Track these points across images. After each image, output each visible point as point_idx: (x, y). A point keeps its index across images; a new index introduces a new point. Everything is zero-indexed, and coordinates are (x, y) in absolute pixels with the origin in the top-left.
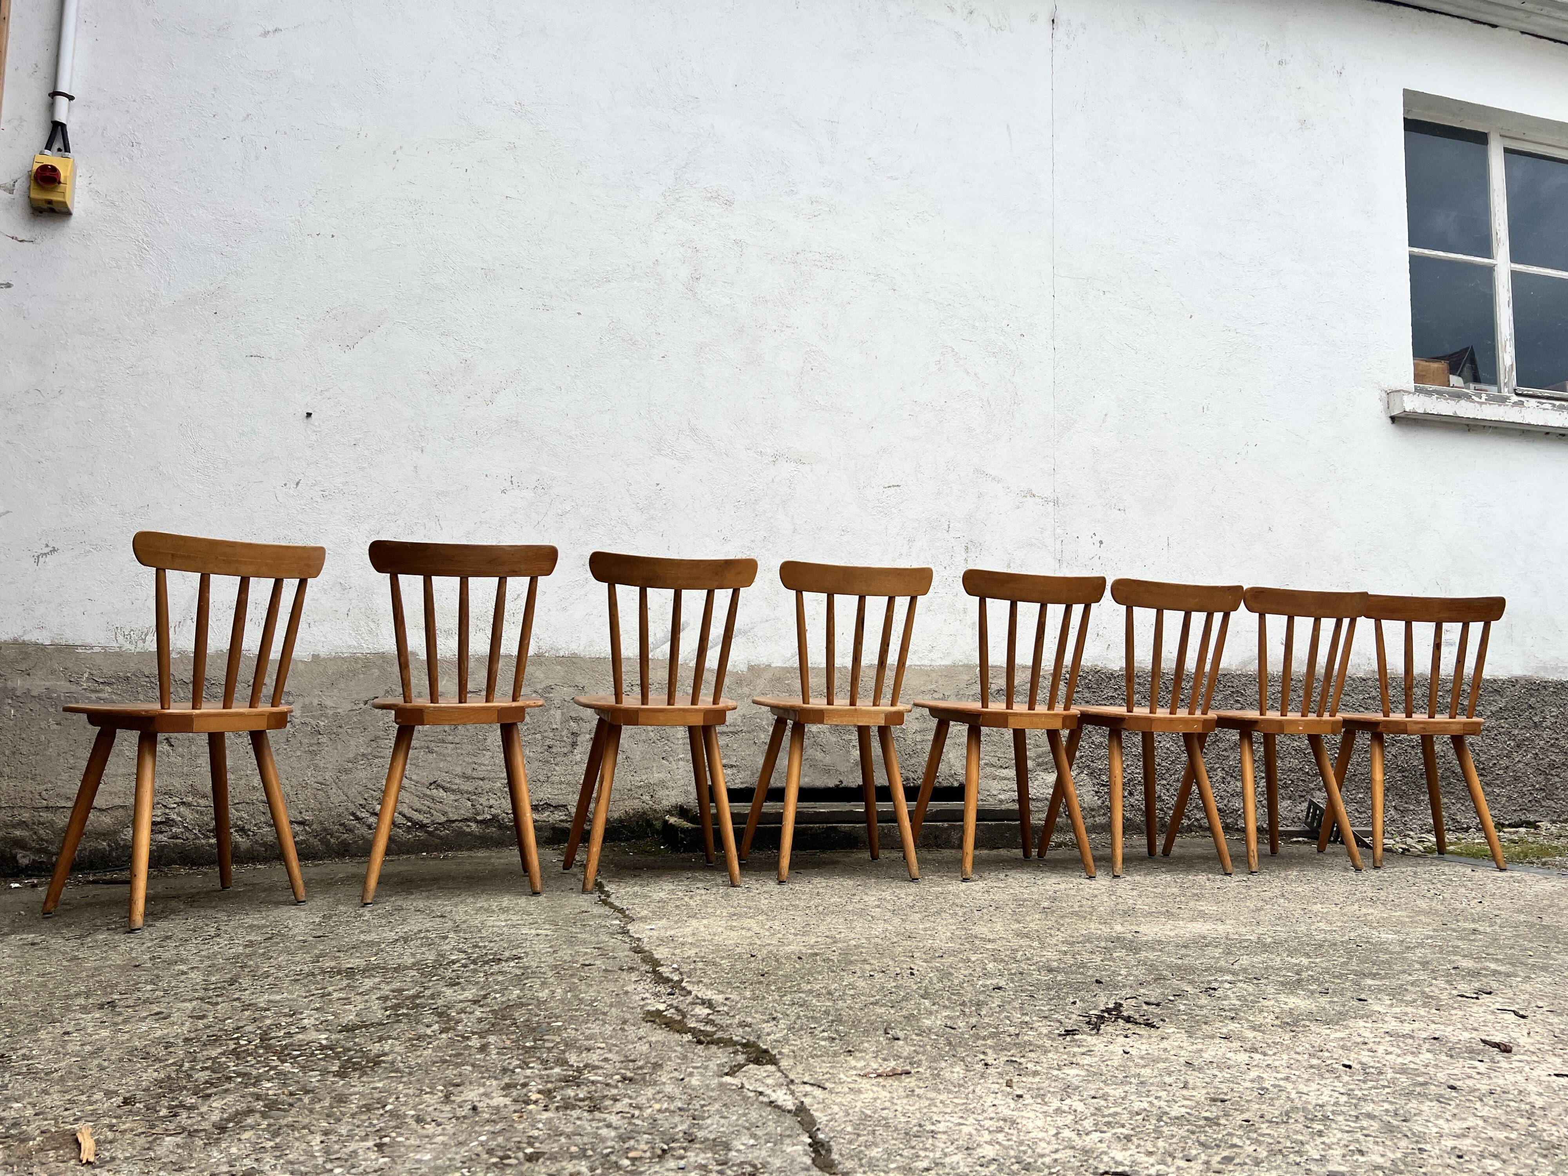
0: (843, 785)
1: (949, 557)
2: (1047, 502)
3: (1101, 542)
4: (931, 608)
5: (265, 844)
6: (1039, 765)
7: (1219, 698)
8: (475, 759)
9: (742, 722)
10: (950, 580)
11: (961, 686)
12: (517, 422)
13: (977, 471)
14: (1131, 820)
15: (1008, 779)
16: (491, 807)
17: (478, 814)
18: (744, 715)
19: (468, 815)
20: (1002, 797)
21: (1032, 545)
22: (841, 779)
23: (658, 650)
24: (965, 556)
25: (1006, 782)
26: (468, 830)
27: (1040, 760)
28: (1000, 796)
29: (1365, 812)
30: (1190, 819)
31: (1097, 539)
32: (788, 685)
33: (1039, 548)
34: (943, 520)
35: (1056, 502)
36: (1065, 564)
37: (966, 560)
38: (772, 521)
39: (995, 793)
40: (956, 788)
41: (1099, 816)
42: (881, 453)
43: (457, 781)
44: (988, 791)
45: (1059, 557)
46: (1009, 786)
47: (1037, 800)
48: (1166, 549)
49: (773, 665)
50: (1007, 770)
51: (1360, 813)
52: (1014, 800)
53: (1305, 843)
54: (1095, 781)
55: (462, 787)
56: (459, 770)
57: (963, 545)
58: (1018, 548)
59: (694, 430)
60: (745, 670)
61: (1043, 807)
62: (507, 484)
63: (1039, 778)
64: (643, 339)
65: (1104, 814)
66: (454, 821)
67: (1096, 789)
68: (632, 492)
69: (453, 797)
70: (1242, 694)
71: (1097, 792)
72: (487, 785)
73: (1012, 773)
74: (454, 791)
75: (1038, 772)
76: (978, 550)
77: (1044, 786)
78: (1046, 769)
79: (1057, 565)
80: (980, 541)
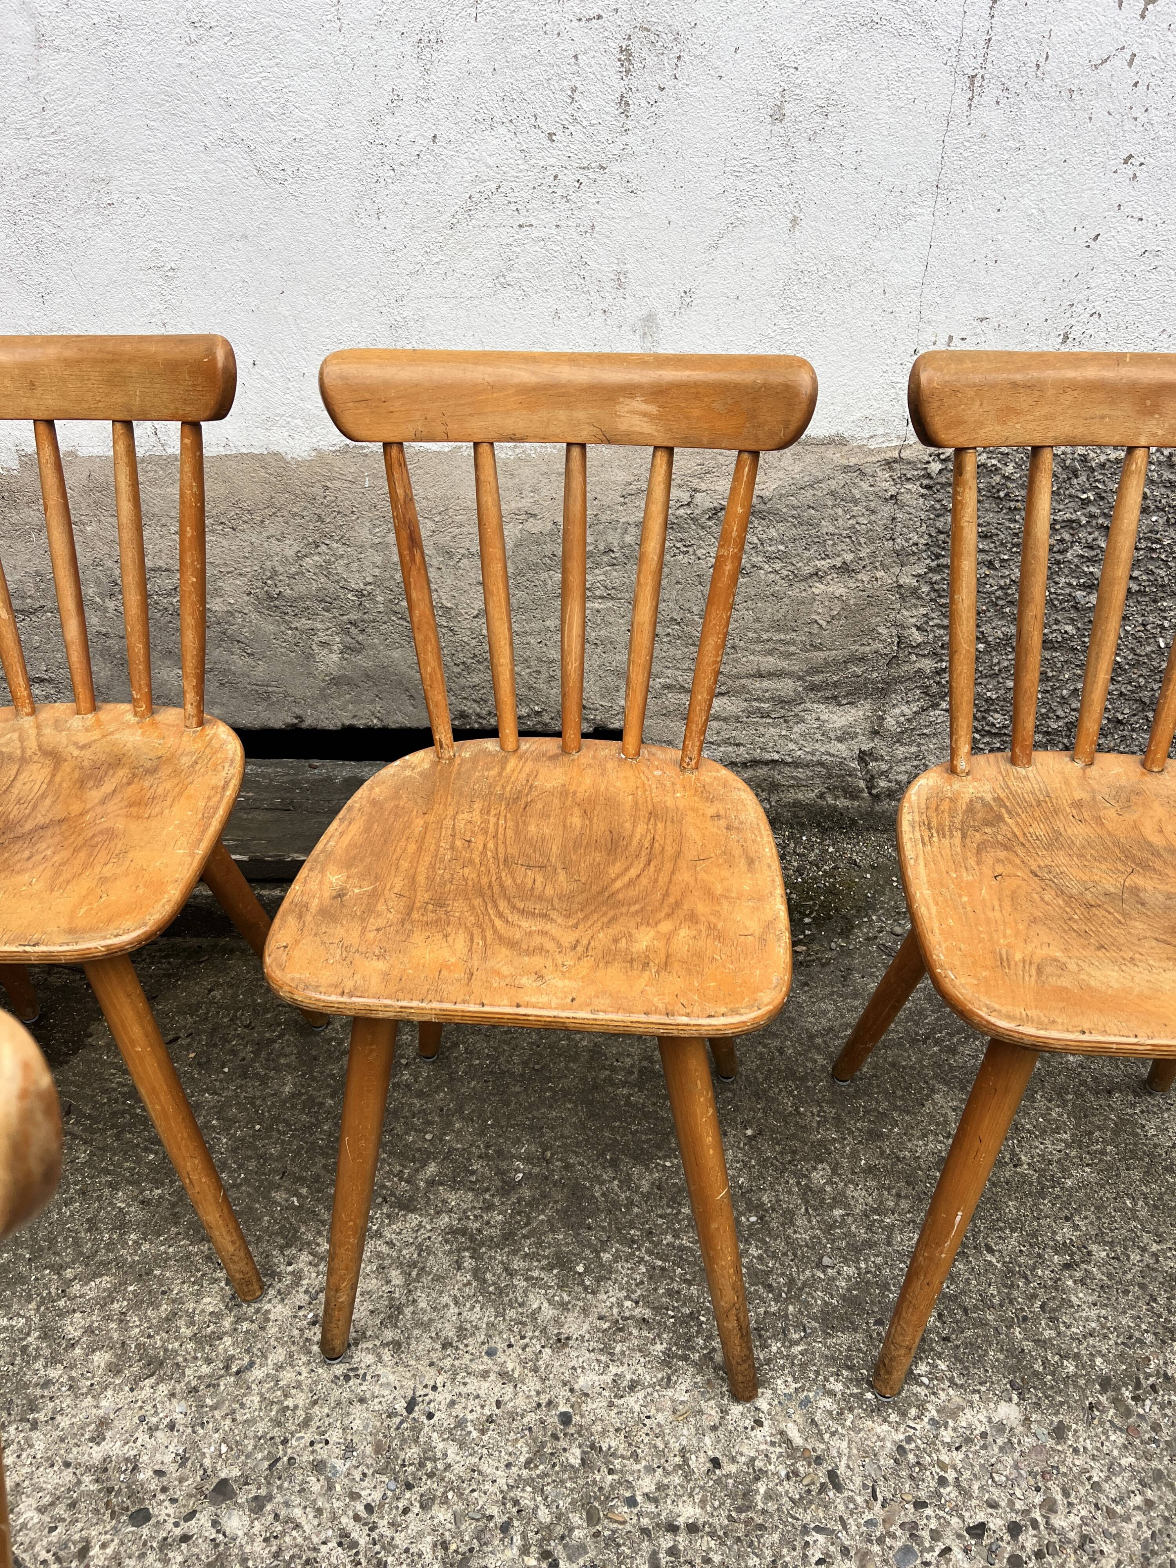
0: (304, 725)
1: (562, 97)
4: (510, 277)
6: (814, 688)
9: (37, 588)
10: (568, 178)
11: (606, 501)
15: (725, 720)
18: (38, 574)
22: (298, 711)
24: (619, 86)
27: (817, 679)
36: (993, 91)
37: (623, 102)
45: (970, 65)
49: (83, 452)
57: (614, 45)
58: (819, 41)
60: (15, 464)
75: (808, 705)
76: (668, 60)
77: (818, 736)
78: (835, 697)
79: (962, 99)
80: (678, 26)
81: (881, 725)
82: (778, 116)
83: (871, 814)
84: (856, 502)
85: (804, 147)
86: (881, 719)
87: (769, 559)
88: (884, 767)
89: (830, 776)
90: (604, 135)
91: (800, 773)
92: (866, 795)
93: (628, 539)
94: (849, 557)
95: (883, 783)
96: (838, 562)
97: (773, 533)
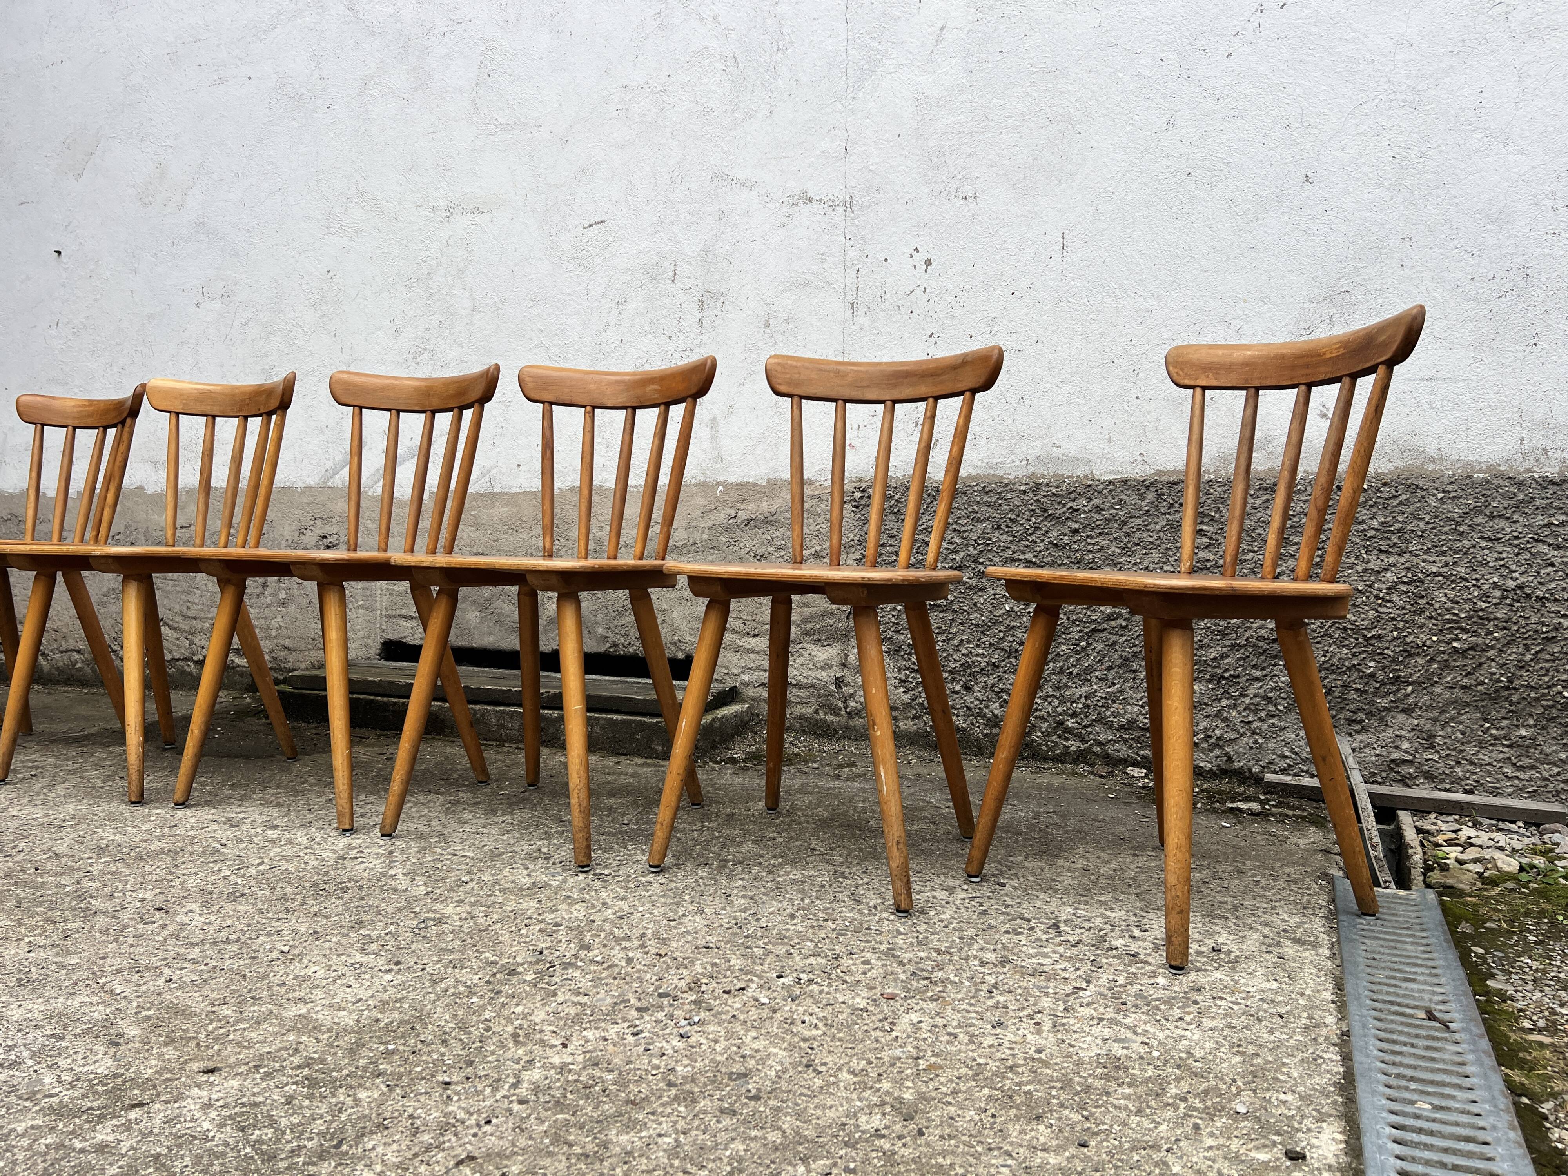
1: (675, 321)
2: (833, 207)
3: (928, 262)
5: (58, 669)
6: (806, 633)
7: (1158, 527)
8: (188, 598)
11: (694, 515)
12: (203, 223)
13: (717, 177)
14: (964, 730)
15: (757, 653)
16: (203, 648)
17: (194, 654)
19: (187, 654)
20: (745, 678)
21: (805, 285)
23: (337, 476)
24: (699, 316)
25: (753, 656)
26: (188, 670)
27: (808, 626)
28: (743, 677)
29: (1532, 767)
30: (1083, 740)
31: (922, 256)
32: (474, 516)
33: (816, 287)
34: (666, 264)
35: (849, 205)
36: (862, 309)
37: (700, 322)
38: (448, 298)
39: (736, 671)
40: (680, 660)
41: (907, 718)
42: (578, 177)
43: (177, 619)
44: (726, 668)
45: (850, 298)
46: (758, 663)
47: (798, 686)
48: (1057, 257)
50: (757, 639)
51: (1520, 768)
52: (763, 684)
53: (1262, 815)
54: (902, 663)
55: (181, 626)
56: (177, 608)
57: (696, 299)
58: (783, 292)
59: (361, 195)
61: (808, 697)
62: (200, 297)
63: (805, 653)
64: (308, 91)
65: (915, 717)
66: (178, 660)
67: (903, 676)
68: (304, 286)
69: (175, 635)
70: (1213, 519)
71: (902, 681)
72: (198, 625)
73: (763, 643)
74: (175, 629)
75: (805, 645)
76: (719, 304)
77: (810, 666)
78: (819, 640)
79: (849, 313)
80: (722, 290)
81: (846, 659)
82: (767, 325)
83: (847, 728)
84: (819, 515)
85: (780, 338)
86: (847, 655)
87: (778, 550)
88: (852, 691)
89: (819, 696)
90: (692, 336)
91: (802, 693)
92: (843, 713)
93: (705, 536)
94: (818, 548)
95: (852, 704)
96: (813, 551)
97: (778, 533)
